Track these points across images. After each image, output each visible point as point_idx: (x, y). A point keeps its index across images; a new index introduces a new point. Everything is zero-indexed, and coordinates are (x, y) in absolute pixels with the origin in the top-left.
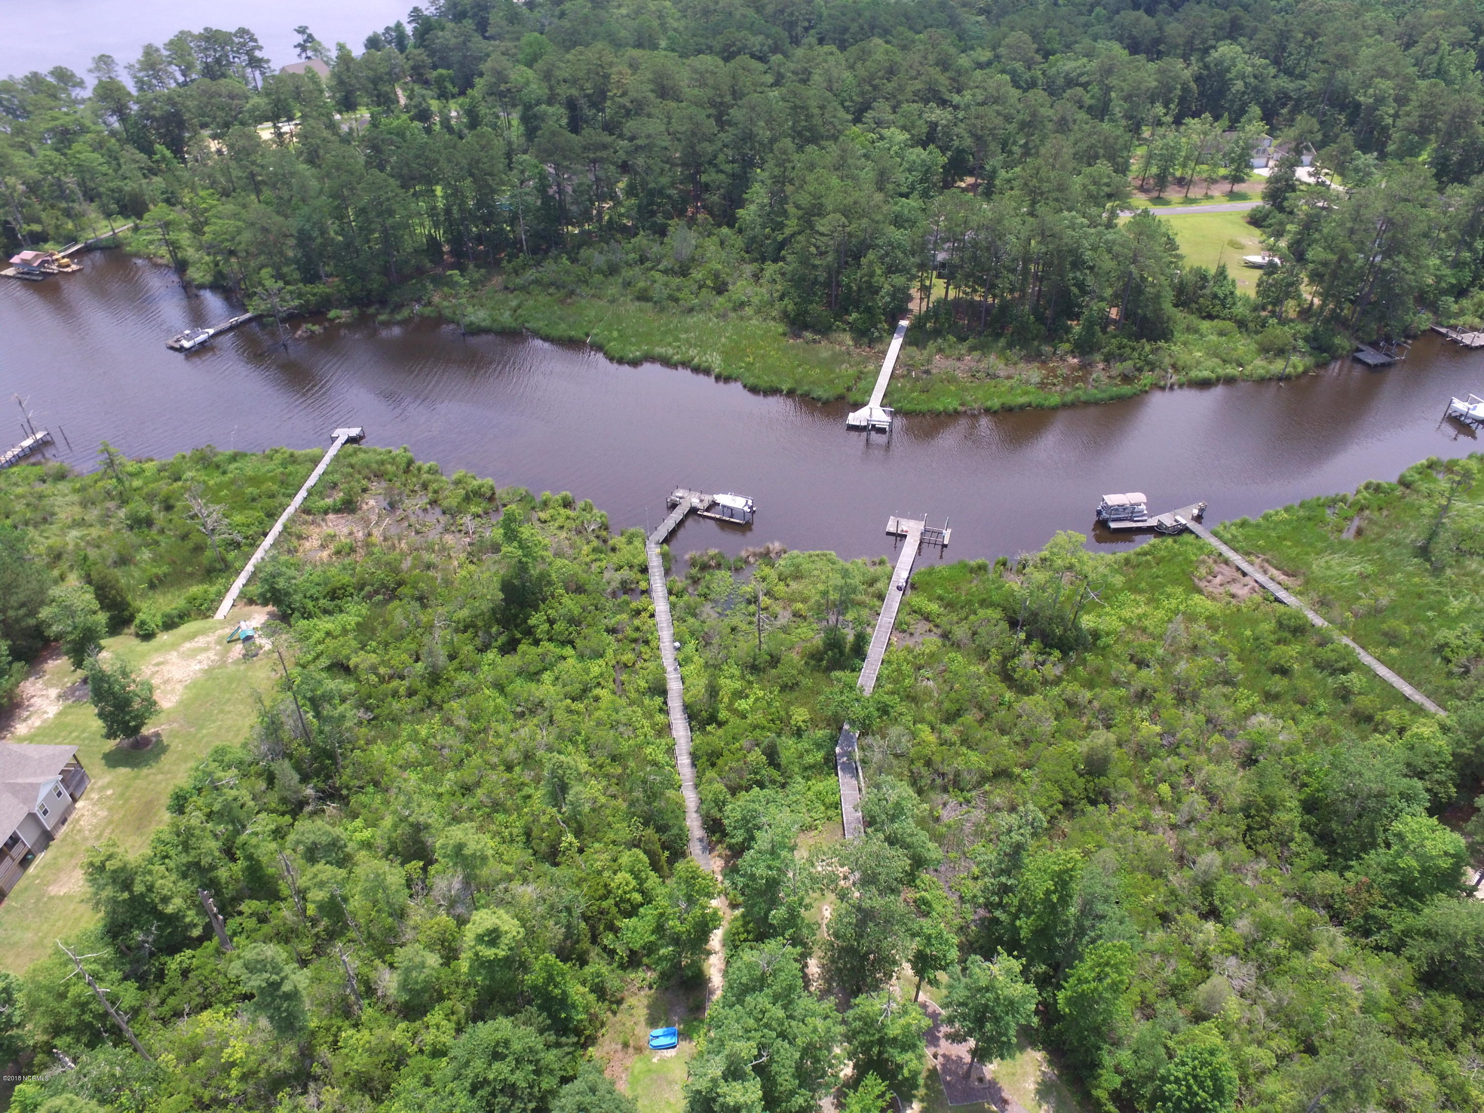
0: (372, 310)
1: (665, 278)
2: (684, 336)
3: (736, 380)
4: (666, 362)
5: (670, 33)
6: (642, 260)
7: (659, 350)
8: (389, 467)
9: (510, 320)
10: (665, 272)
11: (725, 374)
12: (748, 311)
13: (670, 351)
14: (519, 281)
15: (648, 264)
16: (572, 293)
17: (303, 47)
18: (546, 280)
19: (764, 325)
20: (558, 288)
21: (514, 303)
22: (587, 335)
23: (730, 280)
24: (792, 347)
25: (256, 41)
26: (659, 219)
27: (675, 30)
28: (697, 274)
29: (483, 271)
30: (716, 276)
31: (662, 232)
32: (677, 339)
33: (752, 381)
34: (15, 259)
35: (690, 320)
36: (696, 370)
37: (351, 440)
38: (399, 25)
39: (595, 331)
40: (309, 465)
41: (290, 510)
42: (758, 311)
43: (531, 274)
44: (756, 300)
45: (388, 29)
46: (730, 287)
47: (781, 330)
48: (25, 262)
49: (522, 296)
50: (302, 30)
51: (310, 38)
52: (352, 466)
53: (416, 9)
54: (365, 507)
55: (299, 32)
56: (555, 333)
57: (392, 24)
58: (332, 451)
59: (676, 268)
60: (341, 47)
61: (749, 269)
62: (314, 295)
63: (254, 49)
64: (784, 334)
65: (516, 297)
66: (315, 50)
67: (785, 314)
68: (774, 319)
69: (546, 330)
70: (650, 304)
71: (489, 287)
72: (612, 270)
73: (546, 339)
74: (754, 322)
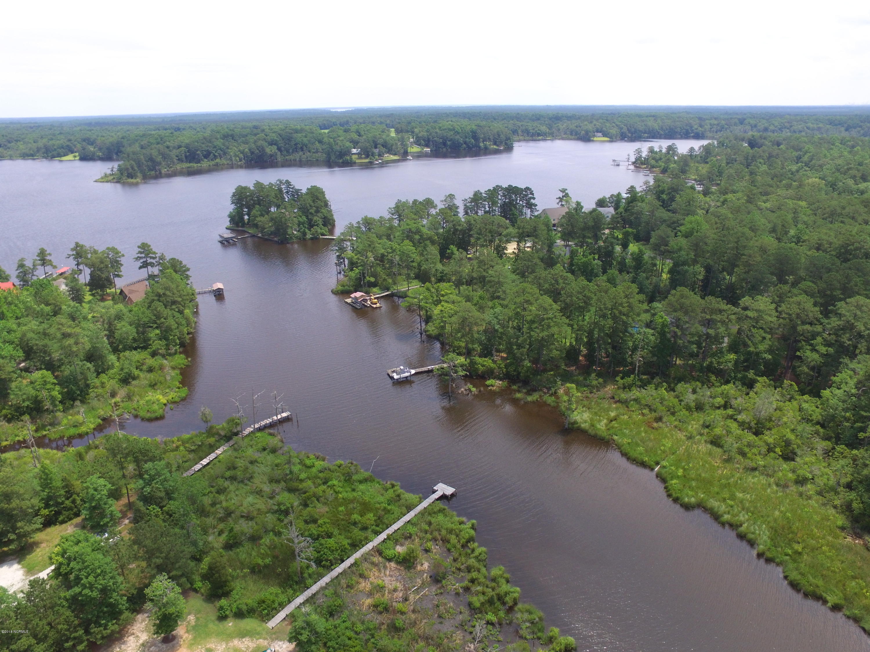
0: (515, 387)
1: (739, 432)
2: (740, 495)
3: (778, 564)
4: (716, 517)
5: (799, 226)
6: (726, 406)
7: (713, 503)
8: (453, 537)
9: (604, 428)
10: (742, 425)
11: (769, 555)
12: (810, 488)
13: (723, 508)
14: (624, 396)
15: (730, 412)
16: (659, 419)
17: (561, 199)
18: (643, 402)
19: (823, 510)
20: (651, 410)
21: (613, 414)
22: (657, 463)
23: (799, 452)
24: (850, 549)
25: (533, 194)
26: (751, 374)
27: (805, 223)
28: (770, 437)
29: (601, 380)
30: (788, 443)
31: (750, 385)
32: (733, 497)
33: (794, 575)
34: (353, 295)
35: (752, 480)
36: (742, 537)
37: (443, 497)
38: (619, 194)
39: (664, 463)
40: (404, 510)
41: (370, 546)
42: (820, 493)
43: (636, 393)
44: (821, 482)
45: (612, 196)
46: (798, 459)
47: (840, 523)
48: (356, 298)
49: (622, 409)
50: (563, 191)
51: (567, 195)
52: (430, 524)
53: (632, 187)
54: (419, 568)
55: (561, 191)
56: (633, 454)
57: (615, 193)
58: (425, 504)
59: (753, 424)
60: (578, 204)
61: (822, 445)
62: (483, 366)
63: (531, 198)
64: (843, 528)
65: (617, 409)
66: (567, 202)
67: (848, 508)
68: (835, 507)
69: (627, 448)
70: (719, 450)
71: (601, 393)
72: (699, 407)
73: (624, 454)
74: (812, 502)
